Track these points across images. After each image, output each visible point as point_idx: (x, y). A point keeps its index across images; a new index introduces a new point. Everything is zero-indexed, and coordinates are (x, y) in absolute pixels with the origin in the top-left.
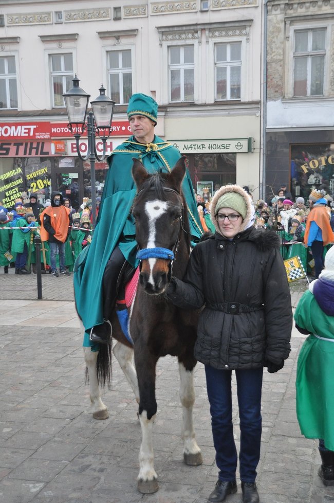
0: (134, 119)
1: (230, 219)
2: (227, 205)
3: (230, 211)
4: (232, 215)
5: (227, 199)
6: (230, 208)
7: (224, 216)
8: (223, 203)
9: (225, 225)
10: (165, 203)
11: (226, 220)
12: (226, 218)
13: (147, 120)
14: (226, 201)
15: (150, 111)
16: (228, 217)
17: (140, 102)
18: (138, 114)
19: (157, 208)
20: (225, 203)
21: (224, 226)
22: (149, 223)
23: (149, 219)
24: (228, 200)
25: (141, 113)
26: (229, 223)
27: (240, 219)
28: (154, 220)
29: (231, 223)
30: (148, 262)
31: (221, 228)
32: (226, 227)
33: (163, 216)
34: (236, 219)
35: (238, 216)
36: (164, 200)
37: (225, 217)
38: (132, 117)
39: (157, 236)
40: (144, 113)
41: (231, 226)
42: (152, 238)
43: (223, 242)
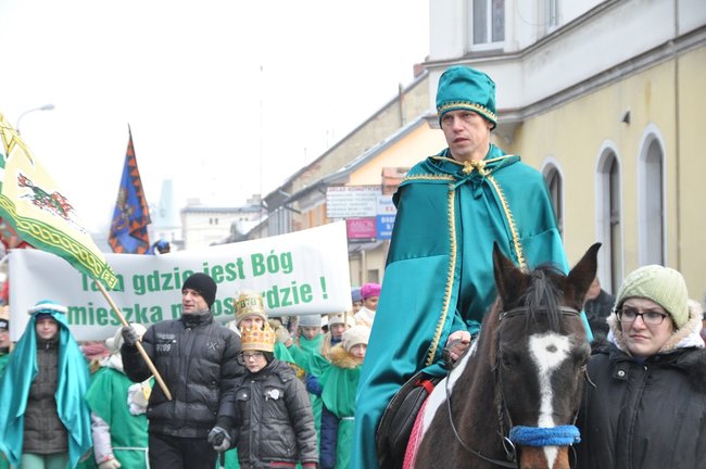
0: (452, 118)
1: (647, 319)
2: (644, 293)
3: (647, 305)
4: (651, 313)
5: (642, 280)
6: (649, 299)
7: (634, 312)
8: (634, 288)
9: (635, 330)
10: (566, 339)
11: (638, 322)
12: (639, 317)
13: (478, 119)
14: (642, 283)
15: (485, 102)
16: (642, 315)
17: (464, 84)
18: (462, 109)
19: (552, 349)
20: (639, 288)
21: (632, 333)
22: (540, 379)
23: (539, 371)
24: (645, 282)
25: (467, 106)
26: (644, 327)
27: (666, 323)
28: (548, 373)
29: (648, 327)
30: (544, 453)
31: (626, 335)
32: (636, 334)
33: (564, 364)
34: (658, 320)
35: (664, 316)
36: (563, 332)
37: (637, 314)
38: (449, 113)
39: (555, 403)
40: (472, 107)
41: (646, 334)
42: (546, 407)
43: (625, 365)
